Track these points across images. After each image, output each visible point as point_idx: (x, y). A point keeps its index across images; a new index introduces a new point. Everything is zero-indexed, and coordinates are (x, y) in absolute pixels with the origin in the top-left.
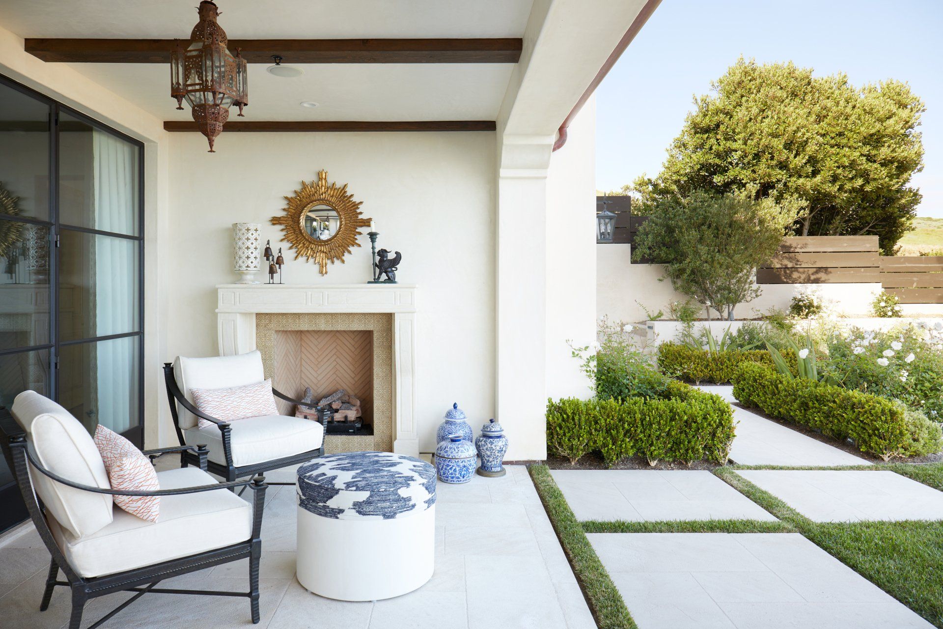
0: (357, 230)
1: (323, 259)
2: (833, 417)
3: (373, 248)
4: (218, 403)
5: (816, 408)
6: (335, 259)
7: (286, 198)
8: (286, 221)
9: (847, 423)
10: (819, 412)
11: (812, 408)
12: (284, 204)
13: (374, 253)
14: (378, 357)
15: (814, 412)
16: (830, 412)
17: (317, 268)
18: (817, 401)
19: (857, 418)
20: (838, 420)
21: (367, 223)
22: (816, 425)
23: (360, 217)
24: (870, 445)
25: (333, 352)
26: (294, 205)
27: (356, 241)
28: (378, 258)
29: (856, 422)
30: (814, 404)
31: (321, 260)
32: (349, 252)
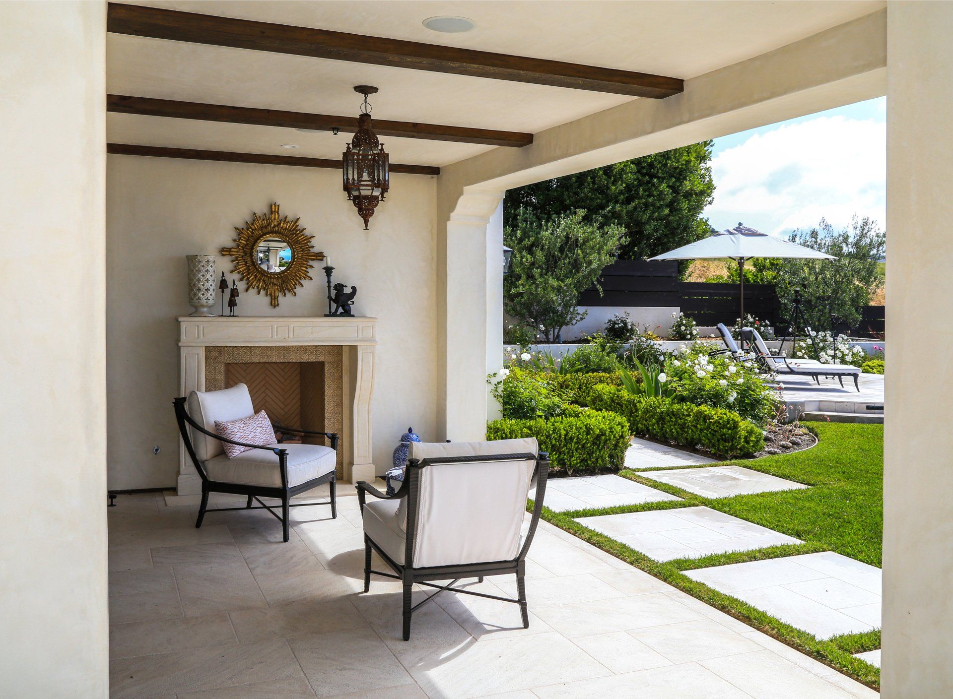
0: (308, 264)
1: (275, 291)
2: (687, 428)
3: (329, 282)
4: (242, 434)
5: (672, 422)
6: (286, 292)
7: (236, 229)
8: (237, 252)
9: (700, 432)
10: (675, 424)
11: (669, 422)
12: (233, 235)
13: (329, 287)
14: (329, 387)
15: (671, 426)
16: (685, 424)
17: (267, 300)
18: (674, 415)
19: (709, 427)
20: (692, 430)
21: (320, 256)
22: (673, 435)
23: (312, 250)
24: (718, 448)
25: (262, 383)
26: (245, 236)
27: (308, 274)
28: (333, 293)
29: (707, 431)
30: (671, 418)
31: (273, 291)
32: (301, 285)
